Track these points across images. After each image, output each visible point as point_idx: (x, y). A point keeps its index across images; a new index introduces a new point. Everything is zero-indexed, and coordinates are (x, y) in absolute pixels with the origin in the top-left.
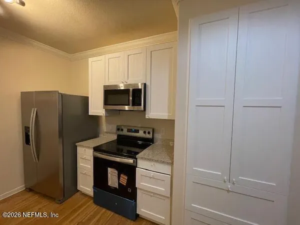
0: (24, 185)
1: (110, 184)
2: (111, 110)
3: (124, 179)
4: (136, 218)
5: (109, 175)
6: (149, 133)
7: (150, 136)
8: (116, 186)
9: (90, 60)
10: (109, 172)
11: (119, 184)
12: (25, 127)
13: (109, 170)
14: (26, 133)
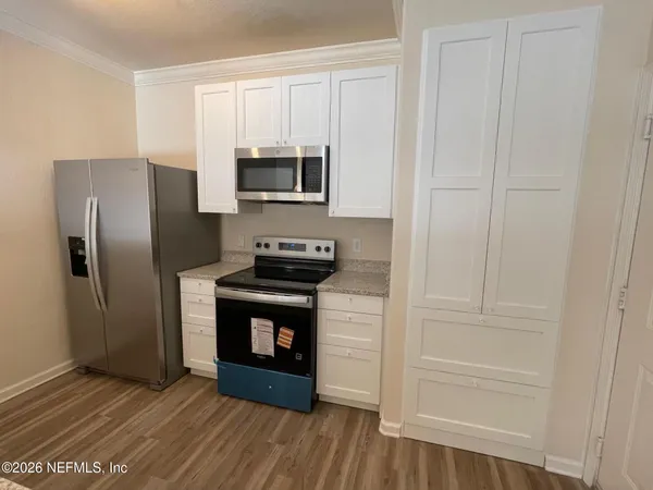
1: (255, 349)
2: (249, 201)
3: (287, 337)
4: (312, 408)
5: (254, 333)
6: (327, 249)
7: (330, 256)
8: (271, 351)
9: (198, 90)
10: (253, 326)
11: (277, 348)
12: (70, 238)
13: (254, 322)
14: (72, 251)
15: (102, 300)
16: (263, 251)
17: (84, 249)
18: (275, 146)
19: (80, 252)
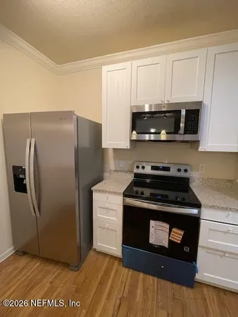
0: (12, 248)
3: (178, 235)
5: (152, 230)
6: (186, 171)
8: (165, 244)
9: (105, 69)
10: (151, 226)
11: (170, 242)
12: (13, 167)
13: (152, 223)
14: (15, 176)
15: (37, 209)
16: (140, 171)
17: (25, 174)
18: (160, 103)
19: (21, 176)
